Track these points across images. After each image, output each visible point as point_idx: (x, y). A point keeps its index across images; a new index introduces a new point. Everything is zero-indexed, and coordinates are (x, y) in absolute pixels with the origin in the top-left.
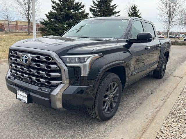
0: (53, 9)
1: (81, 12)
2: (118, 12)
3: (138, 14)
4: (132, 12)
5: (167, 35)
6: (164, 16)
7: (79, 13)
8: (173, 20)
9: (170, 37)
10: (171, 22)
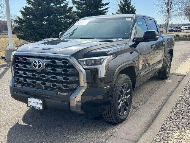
0: (28, 4)
1: (64, 6)
2: (107, 4)
3: (131, 5)
4: (123, 3)
5: (167, 29)
6: (162, 6)
7: (61, 7)
8: (172, 11)
9: (170, 31)
10: (170, 12)
